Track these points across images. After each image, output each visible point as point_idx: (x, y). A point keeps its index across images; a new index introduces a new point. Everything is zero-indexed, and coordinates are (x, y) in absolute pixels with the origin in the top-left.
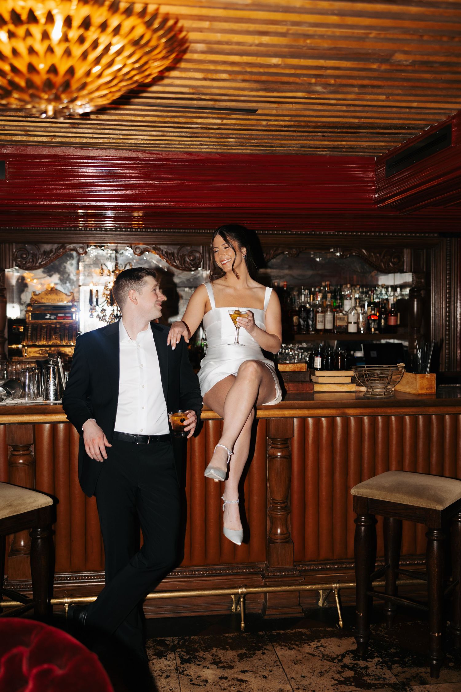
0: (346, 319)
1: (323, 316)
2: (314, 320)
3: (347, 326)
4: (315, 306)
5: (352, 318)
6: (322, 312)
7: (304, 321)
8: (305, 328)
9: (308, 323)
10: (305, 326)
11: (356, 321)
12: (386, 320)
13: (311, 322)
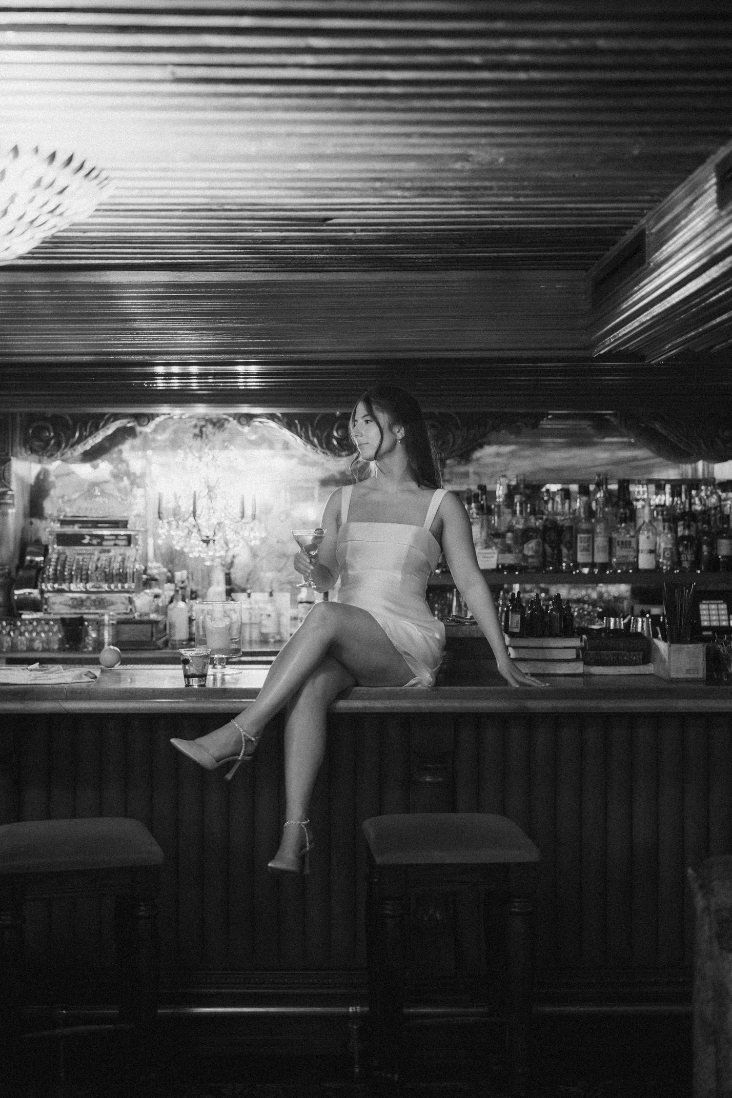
0: (634, 544)
1: (589, 538)
2: (572, 546)
3: (637, 557)
4: (576, 519)
5: (645, 542)
6: (587, 531)
7: (553, 548)
8: (554, 561)
9: (560, 551)
10: (555, 557)
11: (653, 548)
12: (713, 546)
13: (565, 551)
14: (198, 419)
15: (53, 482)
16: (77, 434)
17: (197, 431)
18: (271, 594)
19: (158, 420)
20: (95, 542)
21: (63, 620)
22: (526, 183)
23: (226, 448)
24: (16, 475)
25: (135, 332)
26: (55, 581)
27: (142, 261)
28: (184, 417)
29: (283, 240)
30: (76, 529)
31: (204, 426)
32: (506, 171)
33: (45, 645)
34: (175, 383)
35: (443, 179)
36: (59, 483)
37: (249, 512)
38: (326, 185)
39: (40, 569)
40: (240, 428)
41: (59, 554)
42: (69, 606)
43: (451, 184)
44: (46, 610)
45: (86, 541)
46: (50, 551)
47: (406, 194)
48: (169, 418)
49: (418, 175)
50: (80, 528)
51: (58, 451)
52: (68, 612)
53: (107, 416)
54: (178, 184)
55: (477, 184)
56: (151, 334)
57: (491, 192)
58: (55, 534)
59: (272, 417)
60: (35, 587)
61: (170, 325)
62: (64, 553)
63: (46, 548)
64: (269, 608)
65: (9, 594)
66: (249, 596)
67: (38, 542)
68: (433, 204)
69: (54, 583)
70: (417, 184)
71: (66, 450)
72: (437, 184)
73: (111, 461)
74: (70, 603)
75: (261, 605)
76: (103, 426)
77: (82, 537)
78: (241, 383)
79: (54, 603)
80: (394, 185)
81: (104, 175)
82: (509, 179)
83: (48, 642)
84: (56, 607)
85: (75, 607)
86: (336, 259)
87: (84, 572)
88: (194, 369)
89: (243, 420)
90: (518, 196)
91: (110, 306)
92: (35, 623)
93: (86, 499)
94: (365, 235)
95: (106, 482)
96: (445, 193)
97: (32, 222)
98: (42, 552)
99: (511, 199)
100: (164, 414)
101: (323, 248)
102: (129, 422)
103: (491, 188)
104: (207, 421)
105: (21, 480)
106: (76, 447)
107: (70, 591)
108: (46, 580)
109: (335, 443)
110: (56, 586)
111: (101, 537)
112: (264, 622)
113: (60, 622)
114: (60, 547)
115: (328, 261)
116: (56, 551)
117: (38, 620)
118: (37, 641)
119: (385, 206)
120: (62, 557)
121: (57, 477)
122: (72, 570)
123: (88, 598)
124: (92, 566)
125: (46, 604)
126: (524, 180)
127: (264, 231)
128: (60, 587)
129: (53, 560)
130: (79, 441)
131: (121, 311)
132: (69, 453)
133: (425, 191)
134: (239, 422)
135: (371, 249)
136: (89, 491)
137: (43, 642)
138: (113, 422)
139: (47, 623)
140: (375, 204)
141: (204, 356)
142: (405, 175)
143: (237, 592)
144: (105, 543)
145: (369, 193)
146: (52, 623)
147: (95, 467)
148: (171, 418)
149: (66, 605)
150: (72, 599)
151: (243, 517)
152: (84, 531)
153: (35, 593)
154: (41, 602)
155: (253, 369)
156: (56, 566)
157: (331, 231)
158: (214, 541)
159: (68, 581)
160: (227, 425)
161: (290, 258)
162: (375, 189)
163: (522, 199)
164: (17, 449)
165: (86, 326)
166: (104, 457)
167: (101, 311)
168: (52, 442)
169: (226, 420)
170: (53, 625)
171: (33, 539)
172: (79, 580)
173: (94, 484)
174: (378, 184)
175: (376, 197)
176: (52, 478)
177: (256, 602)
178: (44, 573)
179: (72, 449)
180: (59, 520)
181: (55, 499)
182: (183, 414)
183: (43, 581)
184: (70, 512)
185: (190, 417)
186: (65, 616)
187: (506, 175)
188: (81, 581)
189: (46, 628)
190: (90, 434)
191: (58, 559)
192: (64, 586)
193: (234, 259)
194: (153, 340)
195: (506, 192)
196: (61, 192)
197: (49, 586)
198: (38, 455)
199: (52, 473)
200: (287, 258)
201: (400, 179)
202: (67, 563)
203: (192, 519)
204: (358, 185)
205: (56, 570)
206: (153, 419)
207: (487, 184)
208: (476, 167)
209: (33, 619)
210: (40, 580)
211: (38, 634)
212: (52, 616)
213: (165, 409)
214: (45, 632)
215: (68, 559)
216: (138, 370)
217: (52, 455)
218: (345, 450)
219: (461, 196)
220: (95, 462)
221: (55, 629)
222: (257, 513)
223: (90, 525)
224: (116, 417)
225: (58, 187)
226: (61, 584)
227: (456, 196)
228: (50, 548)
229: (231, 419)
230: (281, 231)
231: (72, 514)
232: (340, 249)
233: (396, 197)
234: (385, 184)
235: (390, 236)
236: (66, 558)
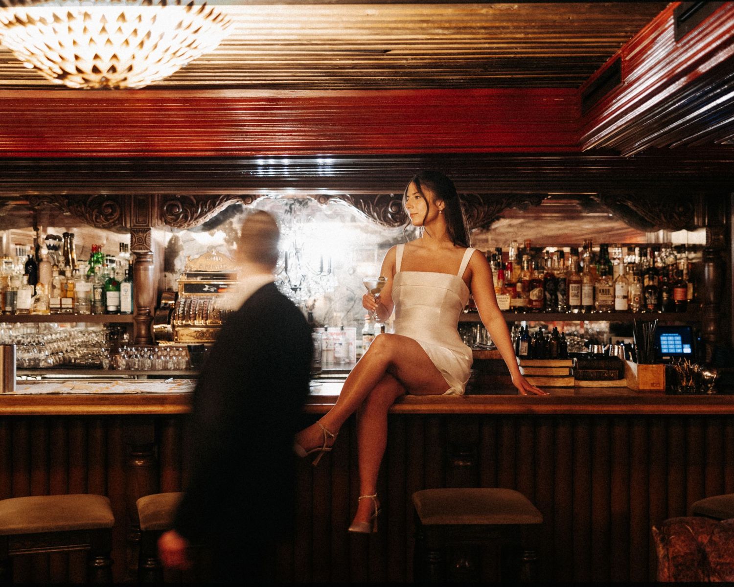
0: (611, 292)
1: (578, 287)
2: (566, 293)
3: (614, 301)
4: (568, 273)
5: (619, 289)
6: (575, 282)
7: (551, 295)
8: (552, 304)
9: (557, 297)
10: (552, 301)
11: (626, 295)
12: (671, 293)
13: (560, 297)
14: (288, 199)
15: (182, 246)
16: (199, 210)
17: (288, 208)
18: (342, 329)
19: (259, 200)
20: (212, 290)
21: (189, 347)
22: (533, 24)
23: (309, 220)
24: (154, 239)
25: (244, 134)
26: (184, 318)
27: (250, 82)
28: (278, 197)
29: (354, 67)
30: (198, 280)
31: (293, 204)
32: (519, 15)
33: (176, 366)
34: (271, 172)
35: (473, 21)
36: (185, 247)
37: (326, 268)
38: (386, 25)
39: (172, 310)
40: (319, 205)
41: (186, 299)
42: (194, 337)
43: (478, 25)
44: (176, 340)
45: (206, 289)
46: (179, 296)
47: (446, 32)
48: (267, 198)
49: (455, 18)
50: (202, 279)
51: (185, 222)
52: (193, 341)
53: (221, 197)
54: (279, 25)
55: (497, 24)
56: (256, 135)
57: (508, 31)
58: (183, 283)
59: (343, 197)
60: (169, 323)
61: (270, 129)
62: (190, 298)
63: (177, 294)
64: (341, 339)
65: (149, 329)
66: (326, 330)
67: (170, 290)
68: (465, 39)
69: (182, 320)
70: (454, 25)
71: (191, 222)
72: (469, 25)
73: (225, 230)
74: (194, 334)
75: (335, 337)
76: (219, 204)
77: (203, 286)
78: (320, 172)
79: (182, 335)
80: (436, 25)
81: (226, 19)
82: (521, 21)
83: (178, 363)
84: (183, 338)
85: (197, 338)
86: (392, 80)
87: (204, 312)
88: (286, 162)
89: (322, 200)
90: (528, 33)
91: (226, 115)
92: (168, 350)
93: (206, 258)
94: (415, 63)
95: (221, 245)
96: (474, 31)
97: (174, 54)
98: (173, 297)
99: (522, 36)
100: (264, 195)
101: (383, 72)
102: (238, 201)
103: (508, 28)
104: (295, 200)
105: (158, 245)
106: (198, 220)
107: (194, 326)
108: (177, 318)
109: (390, 216)
110: (184, 322)
111: (217, 286)
112: (337, 349)
113: (187, 349)
114: (186, 294)
115: (387, 82)
116: (184, 296)
117: (171, 347)
118: (171, 363)
119: (429, 41)
120: (189, 301)
121: (184, 242)
122: (196, 311)
123: (207, 330)
124: (210, 308)
125: (177, 336)
126: (533, 21)
127: (340, 59)
128: (187, 323)
129: (182, 303)
130: (201, 216)
131: (235, 118)
132: (193, 223)
133: (459, 30)
134: (319, 201)
135: (418, 72)
136: (208, 252)
137: (174, 364)
138: (225, 201)
139: (178, 350)
140: (422, 39)
141: (295, 152)
142: (444, 18)
143: (317, 327)
144: (220, 290)
145: (418, 31)
146: (181, 349)
147: (212, 235)
148: (269, 198)
149: (191, 336)
150: (196, 331)
151: (322, 271)
152: (205, 282)
153: (169, 327)
154: (173, 334)
155: (329, 161)
156: (184, 307)
157: (390, 59)
158: (300, 289)
159: (192, 319)
160: (310, 203)
161: (359, 80)
162: (422, 28)
163: (530, 36)
164: (155, 221)
165: (209, 130)
166: (219, 227)
167: (220, 119)
168: (181, 216)
169: (309, 199)
170: (182, 351)
171: (167, 288)
172: (201, 318)
173: (212, 248)
174: (425, 25)
175: (423, 34)
176: (180, 243)
177: (332, 334)
178: (175, 313)
179: (196, 221)
180: (185, 274)
181: (183, 258)
182: (277, 195)
183: (174, 319)
184: (195, 268)
185: (282, 198)
186: (190, 344)
187: (519, 18)
188: (202, 319)
189: (177, 353)
190: (209, 210)
191: (185, 302)
192: (190, 322)
193: (318, 80)
194: (258, 140)
195: (519, 31)
196: (196, 31)
197: (179, 322)
198: (171, 226)
199: (181, 239)
200: (356, 80)
201: (441, 21)
202: (192, 305)
203: (284, 273)
204: (410, 25)
205: (183, 310)
206: (255, 199)
207: (505, 24)
208: (497, 12)
209: (167, 347)
210: (172, 318)
211: (171, 357)
212: (181, 345)
213: (263, 191)
214: (175, 356)
215: (193, 303)
216: (245, 162)
217: (181, 225)
218: (397, 222)
219: (486, 34)
220: (213, 231)
221: (184, 353)
222: (332, 269)
223: (209, 277)
224: (228, 197)
225: (194, 28)
226: (187, 321)
227: (482, 34)
228: (179, 294)
229: (313, 199)
230: (353, 60)
231: (195, 269)
232: (396, 72)
233: (438, 34)
234: (430, 25)
235: (433, 63)
236: (191, 301)
